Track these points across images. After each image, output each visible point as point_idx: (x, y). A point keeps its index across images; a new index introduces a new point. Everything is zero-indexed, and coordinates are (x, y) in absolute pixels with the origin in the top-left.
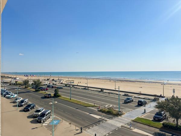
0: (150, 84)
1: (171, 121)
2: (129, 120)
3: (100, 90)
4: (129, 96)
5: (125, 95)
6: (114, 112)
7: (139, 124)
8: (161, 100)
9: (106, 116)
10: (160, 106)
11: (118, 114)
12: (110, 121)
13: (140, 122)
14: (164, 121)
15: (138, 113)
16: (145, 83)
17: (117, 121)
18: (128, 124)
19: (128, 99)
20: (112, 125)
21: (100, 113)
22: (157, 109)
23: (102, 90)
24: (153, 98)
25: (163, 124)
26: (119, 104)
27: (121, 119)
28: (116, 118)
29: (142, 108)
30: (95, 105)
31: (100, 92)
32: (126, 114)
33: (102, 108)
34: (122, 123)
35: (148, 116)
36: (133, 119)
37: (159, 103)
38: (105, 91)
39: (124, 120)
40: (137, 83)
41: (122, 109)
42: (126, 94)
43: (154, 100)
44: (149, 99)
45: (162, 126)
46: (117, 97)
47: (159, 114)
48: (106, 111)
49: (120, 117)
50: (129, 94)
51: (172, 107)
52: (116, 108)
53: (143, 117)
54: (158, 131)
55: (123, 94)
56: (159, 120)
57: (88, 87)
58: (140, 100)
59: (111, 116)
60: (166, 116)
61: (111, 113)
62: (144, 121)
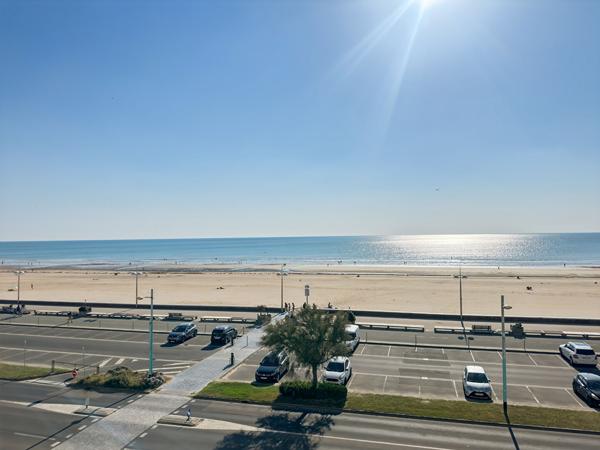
0: (247, 275)
1: (301, 374)
2: (184, 398)
3: (76, 310)
4: (183, 320)
5: (171, 318)
6: (133, 381)
7: (214, 404)
8: (277, 319)
9: (100, 398)
10: (274, 339)
11: (148, 385)
12: (117, 415)
13: (218, 395)
14: (284, 380)
15: (213, 369)
16: (234, 275)
17: (143, 408)
18: (181, 411)
19: (181, 329)
20: (125, 427)
21: (80, 393)
22: (265, 349)
23: (84, 309)
24: (254, 316)
25: (281, 388)
26: (150, 351)
27: (156, 399)
28: (141, 400)
29: (224, 353)
30: (56, 367)
31: (76, 316)
32: (174, 380)
33: (83, 373)
34: (162, 410)
35: (241, 375)
36: (197, 391)
37: (269, 330)
38: (95, 311)
39: (167, 400)
40: (208, 274)
41: (161, 364)
42: (175, 313)
43: (258, 323)
44: (244, 322)
45: (278, 393)
46: (144, 327)
47: (270, 361)
48: (103, 381)
49: (152, 394)
50: (185, 313)
51: (303, 335)
52: (140, 364)
53: (226, 379)
54: (267, 411)
55: (165, 314)
56: (272, 380)
57: (24, 303)
58: (218, 326)
59: (122, 396)
60: (287, 363)
61: (121, 387)
62: (231, 392)
